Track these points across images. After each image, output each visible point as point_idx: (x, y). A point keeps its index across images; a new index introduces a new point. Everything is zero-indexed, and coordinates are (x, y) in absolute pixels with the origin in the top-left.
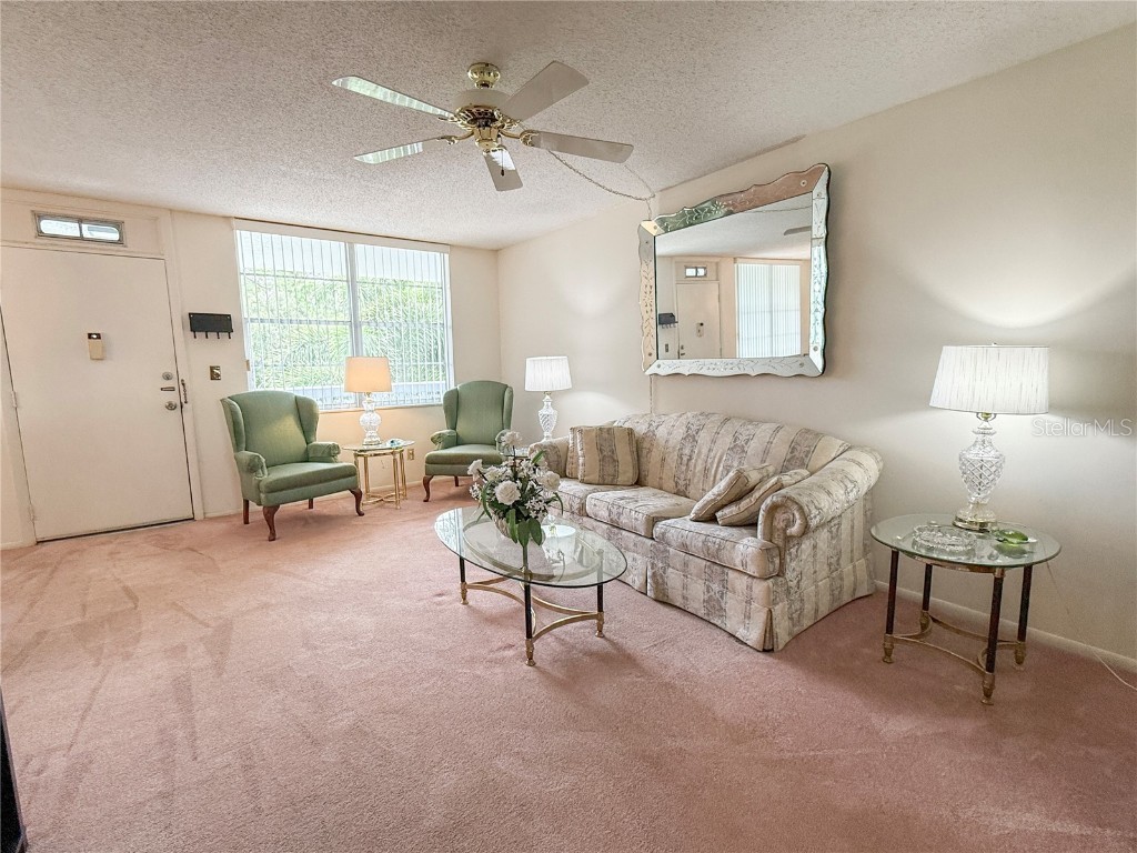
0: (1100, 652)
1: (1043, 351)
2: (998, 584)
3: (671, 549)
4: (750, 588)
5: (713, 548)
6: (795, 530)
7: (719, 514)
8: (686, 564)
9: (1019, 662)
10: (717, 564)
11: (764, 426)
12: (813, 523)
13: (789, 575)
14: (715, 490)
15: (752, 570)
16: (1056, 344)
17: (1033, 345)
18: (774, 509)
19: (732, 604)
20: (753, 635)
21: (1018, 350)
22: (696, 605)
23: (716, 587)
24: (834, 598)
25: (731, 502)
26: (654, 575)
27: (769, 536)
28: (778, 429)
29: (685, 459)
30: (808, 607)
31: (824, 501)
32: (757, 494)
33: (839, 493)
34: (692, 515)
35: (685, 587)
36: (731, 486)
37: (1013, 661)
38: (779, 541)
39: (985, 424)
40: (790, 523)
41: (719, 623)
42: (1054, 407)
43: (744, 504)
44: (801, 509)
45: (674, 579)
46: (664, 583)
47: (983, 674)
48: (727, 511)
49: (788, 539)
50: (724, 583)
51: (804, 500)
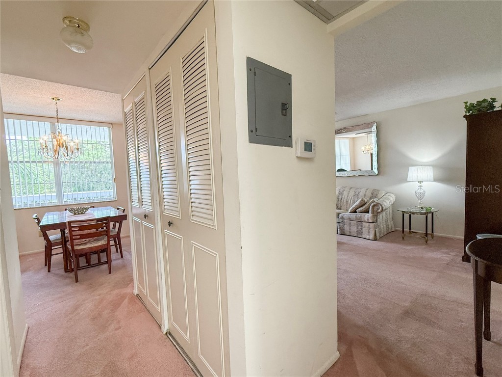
0: (451, 236)
1: (431, 167)
2: (427, 217)
3: (345, 220)
4: (369, 225)
5: (358, 218)
6: (379, 211)
7: (357, 210)
8: (350, 223)
9: (433, 238)
10: (360, 221)
11: (363, 189)
12: (384, 208)
13: (378, 222)
14: (356, 204)
15: (370, 221)
16: (434, 166)
17: (429, 166)
18: (374, 206)
19: (365, 231)
20: (372, 236)
21: (426, 167)
22: (354, 233)
23: (360, 227)
24: (387, 230)
25: (360, 207)
26: (340, 228)
27: (373, 212)
28: (367, 189)
29: (340, 200)
30: (382, 231)
31: (386, 204)
32: (368, 204)
33: (388, 202)
34: (349, 211)
35: (350, 229)
36: (360, 202)
37: (431, 238)
38: (375, 214)
39: (420, 184)
40: (378, 209)
41: (361, 236)
42: (435, 180)
43: (364, 207)
44: (381, 205)
45: (346, 228)
46: (343, 229)
47: (425, 238)
48: (360, 209)
49: (378, 213)
50: (362, 226)
51: (381, 203)
